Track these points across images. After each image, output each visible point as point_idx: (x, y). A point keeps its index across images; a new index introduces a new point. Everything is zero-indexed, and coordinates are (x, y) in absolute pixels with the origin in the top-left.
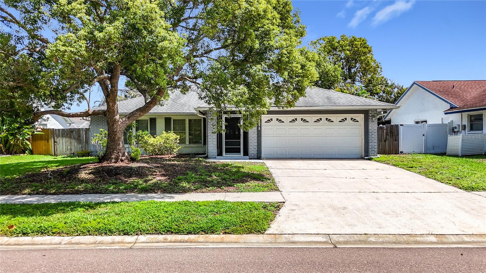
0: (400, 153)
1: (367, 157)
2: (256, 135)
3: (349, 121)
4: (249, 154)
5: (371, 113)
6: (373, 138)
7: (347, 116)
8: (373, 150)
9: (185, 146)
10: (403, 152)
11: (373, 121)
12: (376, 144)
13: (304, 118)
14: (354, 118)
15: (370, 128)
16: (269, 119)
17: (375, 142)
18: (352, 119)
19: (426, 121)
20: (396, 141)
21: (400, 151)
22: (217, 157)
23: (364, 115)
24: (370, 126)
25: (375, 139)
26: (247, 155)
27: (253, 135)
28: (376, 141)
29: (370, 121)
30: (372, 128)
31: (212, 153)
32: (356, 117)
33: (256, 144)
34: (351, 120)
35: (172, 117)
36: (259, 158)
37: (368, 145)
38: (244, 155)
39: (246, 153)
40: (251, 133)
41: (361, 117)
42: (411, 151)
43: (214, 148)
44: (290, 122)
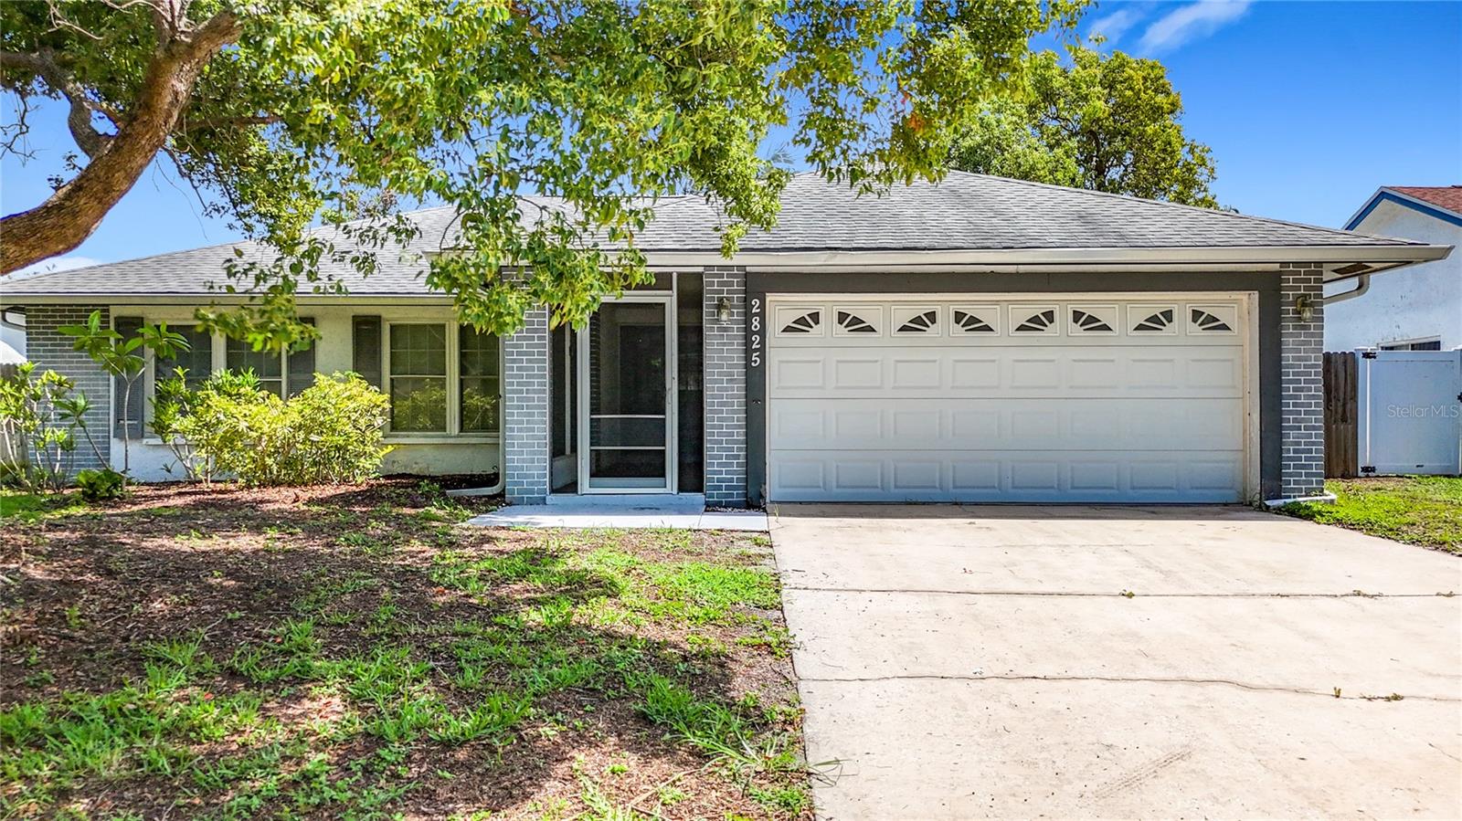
0: (1360, 474)
1: (1280, 502)
2: (738, 390)
3: (1182, 324)
4: (707, 484)
5: (1292, 288)
6: (1302, 405)
7: (1175, 301)
8: (1303, 467)
9: (441, 441)
10: (1373, 469)
11: (1304, 327)
12: (1318, 437)
13: (970, 311)
14: (1207, 311)
15: (1288, 357)
16: (805, 314)
17: (1314, 428)
18: (1196, 315)
19: (1435, 345)
20: (1344, 420)
21: (1360, 465)
22: (551, 498)
23: (1256, 295)
24: (1290, 351)
25: (1314, 413)
26: (699, 488)
27: (726, 389)
28: (1317, 420)
29: (1289, 328)
30: (1299, 359)
31: (526, 476)
32: (1220, 304)
33: (740, 434)
34: (1195, 321)
35: (384, 315)
36: (753, 501)
37: (1281, 443)
38: (681, 489)
39: (692, 477)
40: (716, 381)
41: (1240, 308)
42: (1407, 464)
43: (534, 453)
44: (904, 329)
